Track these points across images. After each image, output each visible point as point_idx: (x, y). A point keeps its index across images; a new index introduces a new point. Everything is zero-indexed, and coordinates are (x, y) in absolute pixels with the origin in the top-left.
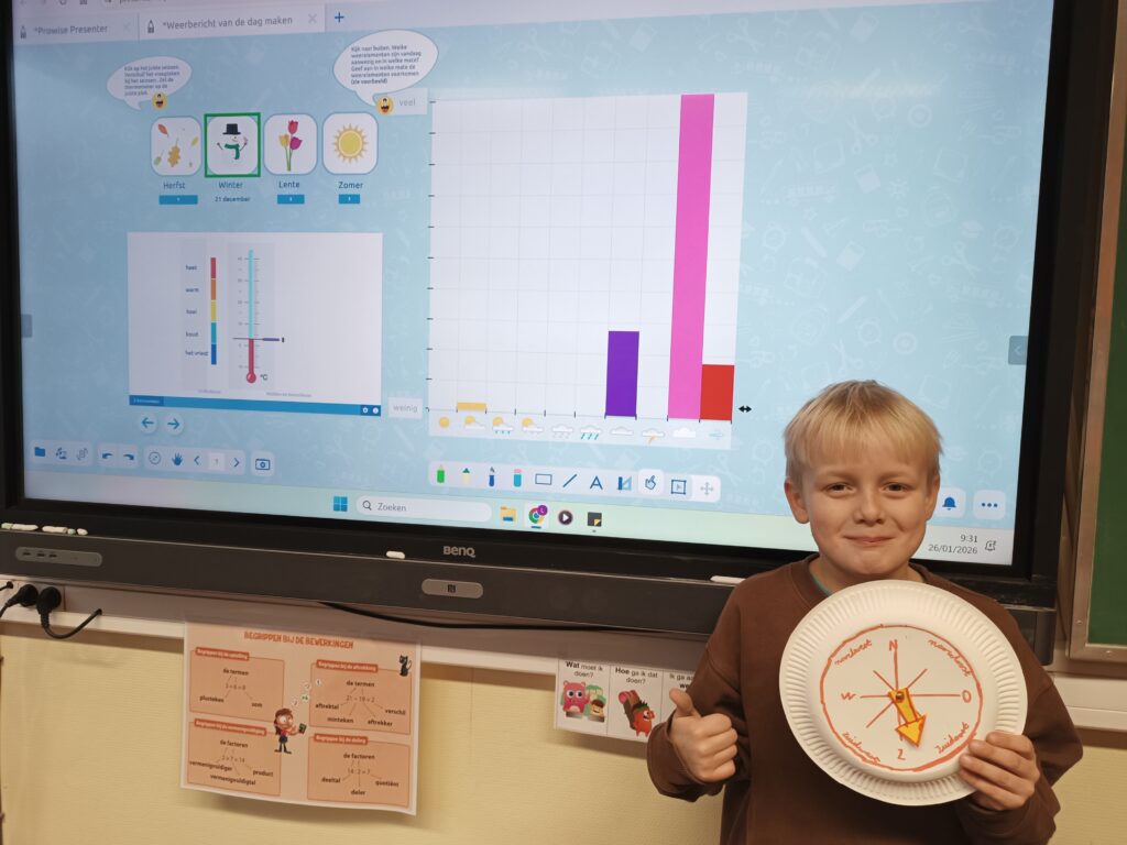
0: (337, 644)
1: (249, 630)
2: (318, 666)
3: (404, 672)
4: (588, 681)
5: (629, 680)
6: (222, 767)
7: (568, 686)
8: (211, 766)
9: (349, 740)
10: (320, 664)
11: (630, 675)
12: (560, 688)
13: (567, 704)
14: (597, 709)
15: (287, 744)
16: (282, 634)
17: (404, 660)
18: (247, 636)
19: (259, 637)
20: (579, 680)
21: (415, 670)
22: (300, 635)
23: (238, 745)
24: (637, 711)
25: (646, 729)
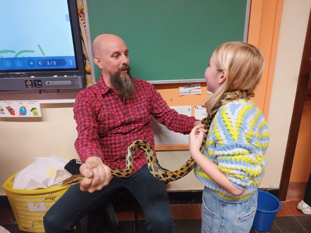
5: (7, 104)
11: (7, 103)
14: (2, 111)
24: (11, 111)
25: (14, 114)
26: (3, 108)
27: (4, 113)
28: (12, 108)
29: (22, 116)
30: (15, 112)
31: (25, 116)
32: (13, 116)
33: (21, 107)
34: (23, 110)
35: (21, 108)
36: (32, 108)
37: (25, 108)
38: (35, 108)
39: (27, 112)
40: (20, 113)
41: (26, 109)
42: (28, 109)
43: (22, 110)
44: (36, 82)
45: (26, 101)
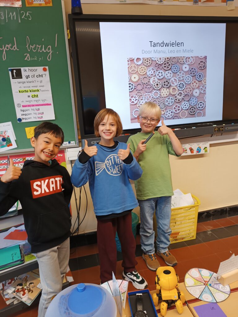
4: (185, 147)
11: (190, 145)
14: (186, 151)
24: (191, 150)
25: (193, 153)
26: (187, 149)
28: (192, 148)
29: (198, 154)
30: (194, 151)
31: (200, 153)
32: (192, 154)
33: (198, 147)
36: (204, 147)
37: (200, 148)
38: (206, 147)
39: (201, 150)
40: (197, 152)
42: (202, 148)
43: (198, 149)
44: (221, 128)
45: (202, 143)
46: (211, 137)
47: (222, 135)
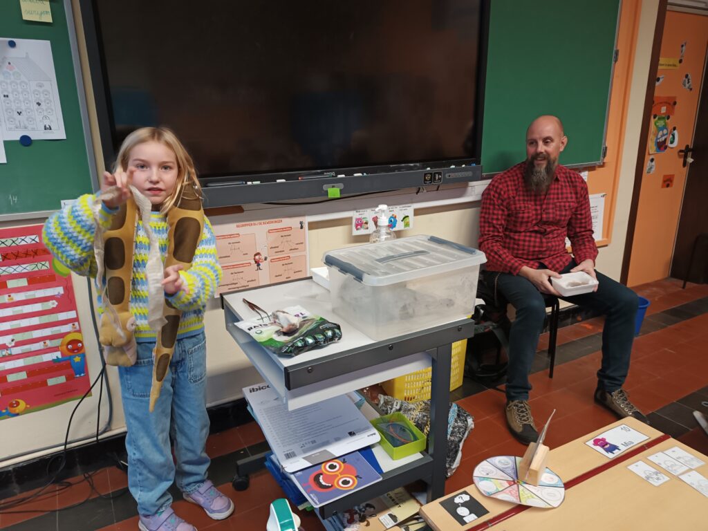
0: (276, 222)
1: (238, 224)
2: (269, 232)
3: (302, 227)
4: (363, 216)
5: (375, 213)
6: (233, 284)
7: (357, 219)
8: (227, 285)
9: (284, 259)
10: (269, 231)
11: (375, 211)
12: (354, 221)
13: (357, 225)
14: (366, 225)
15: (260, 267)
16: (252, 222)
17: (301, 223)
18: (238, 226)
19: (243, 226)
20: (360, 217)
21: (306, 226)
22: (260, 221)
23: (239, 273)
26: (368, 220)
27: (367, 228)
29: (391, 230)
31: (395, 229)
33: (391, 215)
34: (393, 220)
35: (391, 217)
36: (404, 216)
37: (395, 217)
38: (408, 216)
39: (398, 223)
40: (388, 226)
41: (397, 219)
42: (399, 218)
43: (391, 221)
44: (437, 175)
45: (398, 207)
46: (417, 193)
47: (437, 190)
